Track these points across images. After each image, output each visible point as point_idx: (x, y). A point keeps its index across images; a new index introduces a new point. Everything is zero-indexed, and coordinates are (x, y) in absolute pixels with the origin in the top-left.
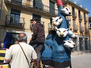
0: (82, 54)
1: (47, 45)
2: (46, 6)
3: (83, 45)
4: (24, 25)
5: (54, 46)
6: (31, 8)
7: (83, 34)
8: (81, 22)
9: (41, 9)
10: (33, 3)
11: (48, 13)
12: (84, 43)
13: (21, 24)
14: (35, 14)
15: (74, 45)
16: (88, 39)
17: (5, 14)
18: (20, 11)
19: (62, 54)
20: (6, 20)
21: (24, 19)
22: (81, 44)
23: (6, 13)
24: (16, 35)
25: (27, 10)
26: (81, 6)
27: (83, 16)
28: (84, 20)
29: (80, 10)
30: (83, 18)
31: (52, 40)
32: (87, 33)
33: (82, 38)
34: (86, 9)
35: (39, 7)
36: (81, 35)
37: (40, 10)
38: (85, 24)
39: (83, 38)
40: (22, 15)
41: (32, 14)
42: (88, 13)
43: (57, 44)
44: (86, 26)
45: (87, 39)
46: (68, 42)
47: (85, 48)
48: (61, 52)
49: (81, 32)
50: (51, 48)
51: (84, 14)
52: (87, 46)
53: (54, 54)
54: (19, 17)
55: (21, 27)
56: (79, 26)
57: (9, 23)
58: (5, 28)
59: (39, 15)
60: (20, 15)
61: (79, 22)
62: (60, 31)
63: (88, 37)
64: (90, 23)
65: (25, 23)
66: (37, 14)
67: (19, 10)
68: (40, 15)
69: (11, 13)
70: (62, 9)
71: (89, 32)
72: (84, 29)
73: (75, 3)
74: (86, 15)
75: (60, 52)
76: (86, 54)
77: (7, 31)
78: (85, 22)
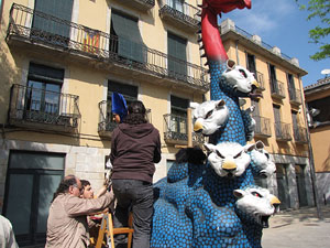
0: (290, 222)
1: (173, 203)
2: (155, 52)
3: (292, 190)
4: (75, 120)
5: (201, 207)
6: (101, 59)
7: (289, 148)
8: (279, 107)
9: (139, 63)
10: (110, 41)
11: (164, 76)
12: (294, 180)
13: (66, 119)
14: (118, 80)
15: (276, 205)
16: (307, 169)
17: (7, 83)
18: (63, 71)
20: (10, 105)
21: (76, 98)
22: (285, 184)
23: (12, 79)
24: (45, 161)
25: (89, 66)
26: (277, 51)
27: (286, 86)
28: (291, 98)
29: (274, 63)
31: (190, 184)
32: (302, 145)
33: (286, 166)
34: (296, 62)
35: (132, 57)
36: (280, 154)
37: (135, 67)
38: (294, 112)
39: (291, 166)
40: (70, 85)
41: (106, 82)
42: (301, 74)
43: (210, 201)
44: (296, 121)
45: (303, 166)
47: (296, 199)
48: (229, 231)
49: (282, 143)
50: (189, 214)
51: (290, 77)
52: (305, 192)
53: (200, 240)
54: (60, 94)
55: (66, 130)
56: (273, 121)
57: (19, 115)
58: (3, 133)
59: (131, 83)
60: (61, 85)
63: (307, 161)
64: (310, 109)
65: (80, 116)
66: (124, 81)
67: (57, 65)
68: (136, 84)
69: (29, 78)
70: (225, 74)
71: (308, 142)
72: (292, 133)
73: (257, 39)
74: (296, 81)
75: (225, 232)
76: (305, 222)
77: (14, 143)
78: (295, 105)
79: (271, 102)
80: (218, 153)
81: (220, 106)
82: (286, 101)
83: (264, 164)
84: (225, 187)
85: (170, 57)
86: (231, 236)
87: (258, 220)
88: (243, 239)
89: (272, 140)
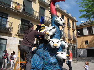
1: (38, 55)
2: (36, 12)
4: (11, 30)
5: (46, 56)
6: (20, 12)
7: (71, 41)
9: (31, 15)
10: (23, 7)
11: (38, 19)
13: (8, 29)
15: (67, 57)
18: (8, 15)
19: (54, 66)
21: (12, 23)
25: (16, 14)
26: (70, 15)
29: (69, 18)
30: (72, 27)
31: (44, 50)
32: (75, 41)
34: (75, 18)
35: (29, 13)
36: (69, 43)
37: (29, 15)
38: (73, 32)
39: (71, 46)
40: (10, 19)
41: (21, 19)
42: (76, 21)
43: (49, 55)
44: (74, 34)
45: (74, 47)
46: (61, 53)
49: (69, 40)
50: (43, 58)
51: (73, 22)
53: (46, 65)
54: (6, 21)
55: (8, 32)
56: (67, 34)
59: (28, 20)
60: (7, 19)
61: (68, 30)
62: (53, 42)
63: (76, 45)
64: (77, 31)
65: (12, 28)
66: (26, 19)
70: (56, 19)
72: (72, 37)
73: (65, 11)
78: (74, 30)
79: (67, 28)
80: (52, 41)
81: (54, 28)
82: (71, 29)
83: (65, 45)
84: (54, 51)
85: (40, 13)
86: (54, 65)
87: (62, 61)
88: (58, 66)
89: (67, 39)
